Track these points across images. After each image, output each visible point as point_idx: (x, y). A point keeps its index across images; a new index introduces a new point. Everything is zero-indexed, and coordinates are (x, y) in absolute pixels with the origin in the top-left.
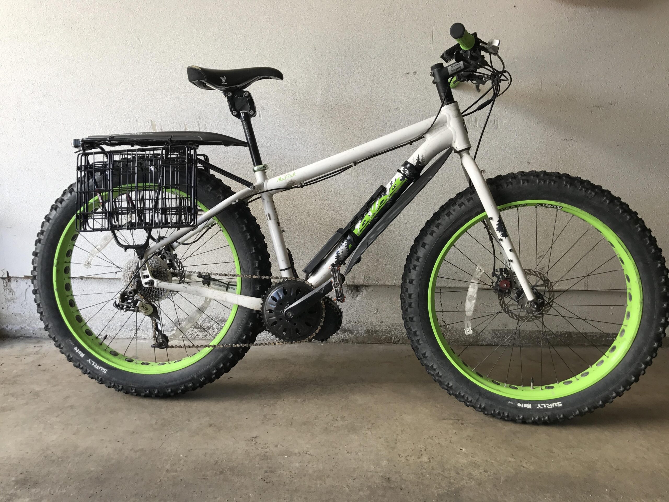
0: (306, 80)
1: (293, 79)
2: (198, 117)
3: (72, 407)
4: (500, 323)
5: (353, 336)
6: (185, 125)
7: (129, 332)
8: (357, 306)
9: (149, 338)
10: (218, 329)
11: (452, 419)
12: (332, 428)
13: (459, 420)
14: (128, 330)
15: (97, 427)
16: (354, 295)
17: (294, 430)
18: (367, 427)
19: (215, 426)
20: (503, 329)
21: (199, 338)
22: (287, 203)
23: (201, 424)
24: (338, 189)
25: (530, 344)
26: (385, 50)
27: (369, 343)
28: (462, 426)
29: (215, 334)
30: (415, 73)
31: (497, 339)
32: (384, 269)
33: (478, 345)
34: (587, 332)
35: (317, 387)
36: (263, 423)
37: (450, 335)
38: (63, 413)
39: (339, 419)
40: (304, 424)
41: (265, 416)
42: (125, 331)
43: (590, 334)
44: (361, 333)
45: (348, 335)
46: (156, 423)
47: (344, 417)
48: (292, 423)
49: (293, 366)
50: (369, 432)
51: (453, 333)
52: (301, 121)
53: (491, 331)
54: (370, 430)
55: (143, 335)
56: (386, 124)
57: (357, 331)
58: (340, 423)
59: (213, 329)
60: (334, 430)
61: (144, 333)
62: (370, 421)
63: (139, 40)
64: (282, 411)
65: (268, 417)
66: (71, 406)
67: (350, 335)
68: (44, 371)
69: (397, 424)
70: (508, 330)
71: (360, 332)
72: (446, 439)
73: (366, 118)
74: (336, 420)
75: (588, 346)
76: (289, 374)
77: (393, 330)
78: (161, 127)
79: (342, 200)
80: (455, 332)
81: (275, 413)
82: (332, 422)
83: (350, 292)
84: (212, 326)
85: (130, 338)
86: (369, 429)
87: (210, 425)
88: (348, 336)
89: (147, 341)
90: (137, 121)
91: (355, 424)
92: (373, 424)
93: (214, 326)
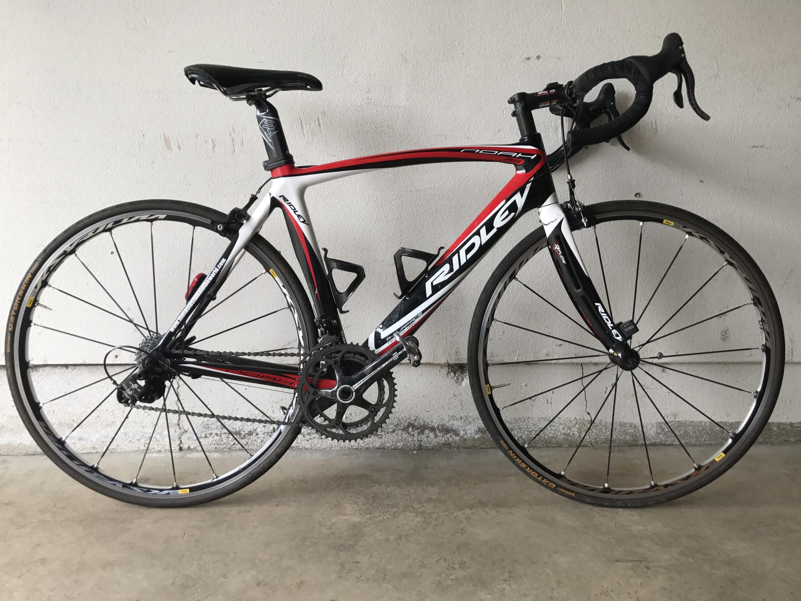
0: (384, 71)
1: (366, 70)
2: (231, 128)
3: (43, 561)
4: (667, 413)
5: (458, 438)
6: (212, 140)
7: (136, 442)
8: (463, 394)
9: (166, 450)
10: (264, 434)
11: (630, 561)
12: (449, 582)
13: (641, 561)
14: (135, 440)
15: (79, 594)
16: (458, 379)
17: (390, 587)
18: (501, 577)
19: (267, 584)
20: (672, 421)
21: (237, 448)
22: (361, 249)
23: (244, 582)
24: (433, 226)
25: (712, 442)
26: (495, 25)
27: (481, 448)
28: (648, 571)
29: (259, 441)
30: (538, 57)
31: (663, 437)
32: (501, 339)
33: (637, 445)
34: (793, 422)
35: (416, 516)
36: (341, 577)
37: (597, 432)
38: (29, 571)
39: (457, 566)
40: (404, 575)
41: (342, 565)
42: (130, 441)
43: (796, 425)
44: (470, 434)
45: (451, 436)
46: (173, 584)
47: (464, 562)
48: (385, 575)
49: (377, 485)
50: (508, 586)
51: (601, 429)
52: (379, 130)
53: (655, 424)
54: (508, 582)
55: (156, 446)
56: (499, 131)
57: (464, 430)
58: (461, 573)
59: (257, 434)
60: (451, 585)
61: (158, 443)
62: (505, 568)
63: (145, 19)
64: (368, 556)
65: (347, 566)
66: (42, 559)
67: (454, 437)
68: (7, 504)
69: (548, 571)
70: (679, 422)
71: (469, 432)
72: (629, 594)
73: (471, 124)
74: (453, 567)
75: (794, 442)
76: (372, 497)
77: (516, 427)
78: (179, 144)
79: (439, 242)
80: (604, 428)
81: (357, 560)
82: (448, 572)
83: (452, 374)
84: (256, 430)
85: (137, 451)
86: (506, 581)
87: (259, 584)
88: (451, 439)
89: (162, 455)
90: (144, 136)
91: (483, 573)
92: (510, 572)
93: (259, 430)
